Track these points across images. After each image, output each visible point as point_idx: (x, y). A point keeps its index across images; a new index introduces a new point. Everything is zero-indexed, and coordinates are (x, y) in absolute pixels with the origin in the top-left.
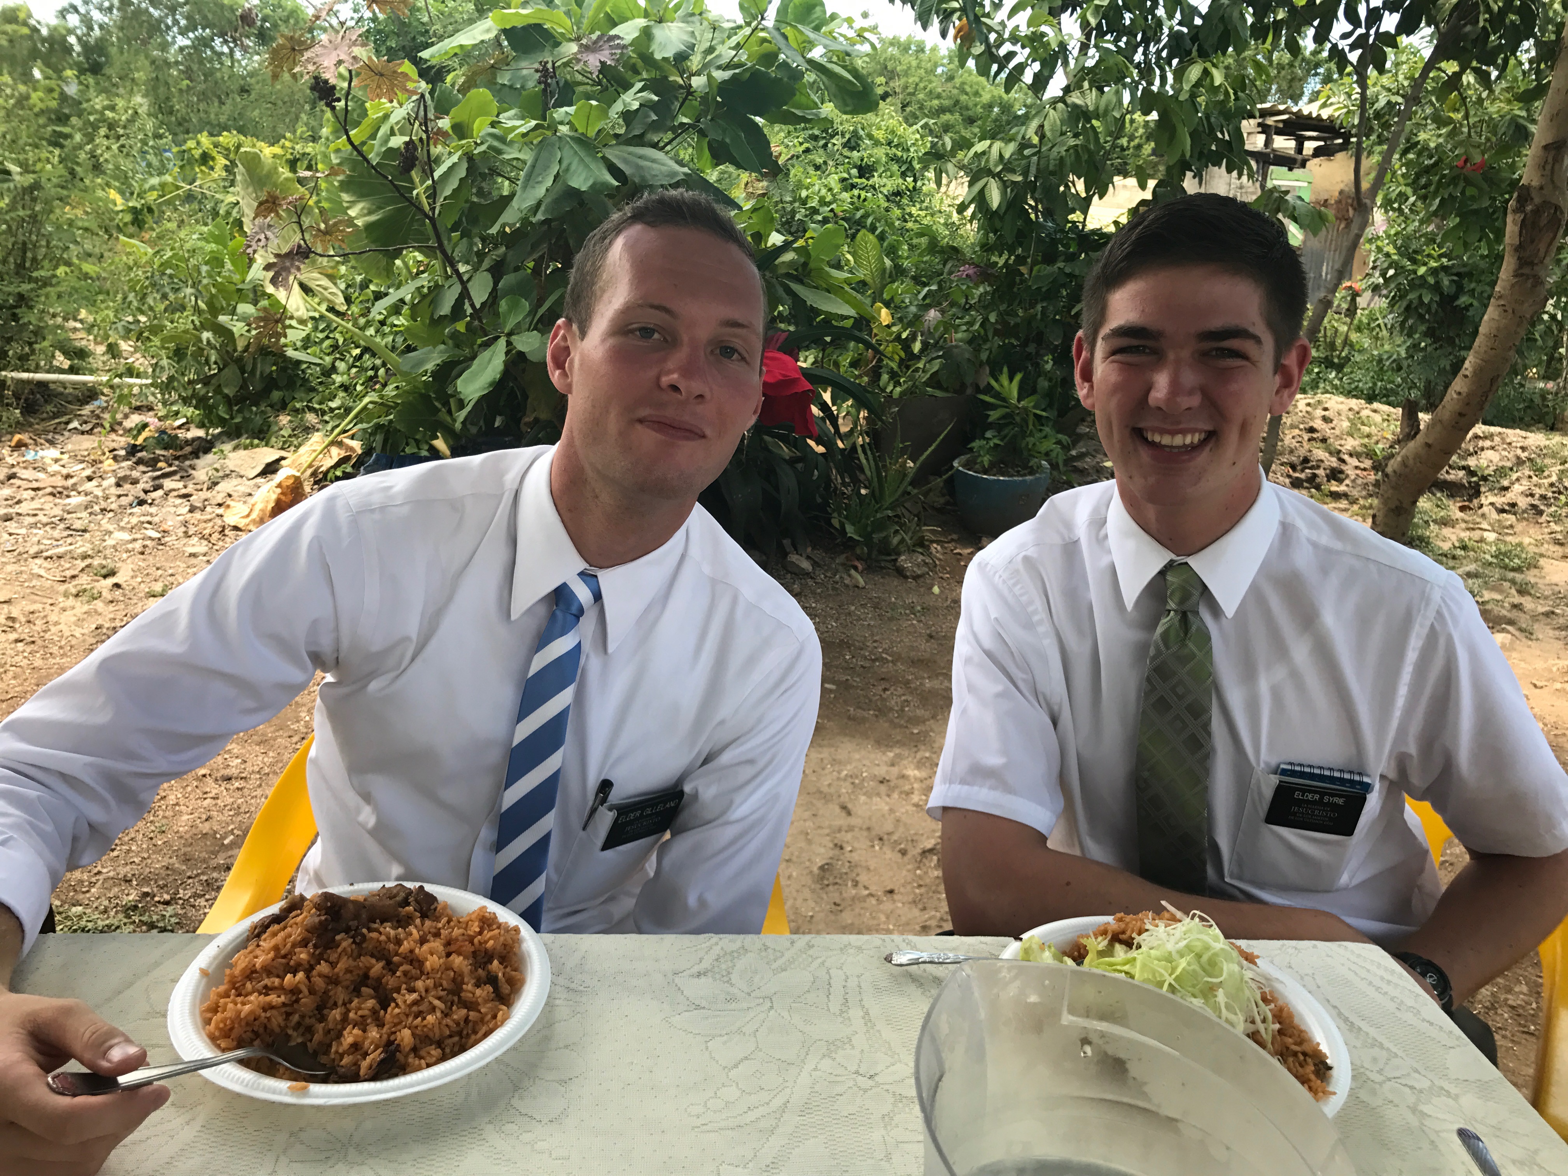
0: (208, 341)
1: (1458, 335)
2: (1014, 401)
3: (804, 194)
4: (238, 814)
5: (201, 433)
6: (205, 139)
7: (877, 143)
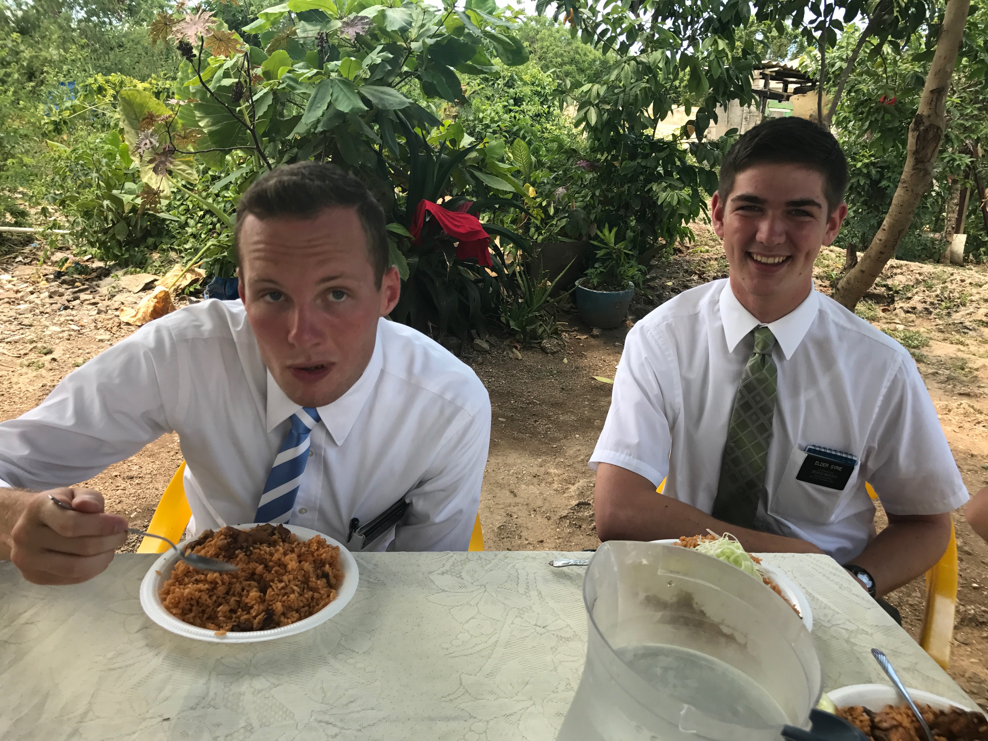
0: (107, 206)
1: (881, 205)
2: (612, 245)
3: (481, 115)
4: (139, 499)
5: (101, 264)
6: (100, 78)
7: (525, 84)
